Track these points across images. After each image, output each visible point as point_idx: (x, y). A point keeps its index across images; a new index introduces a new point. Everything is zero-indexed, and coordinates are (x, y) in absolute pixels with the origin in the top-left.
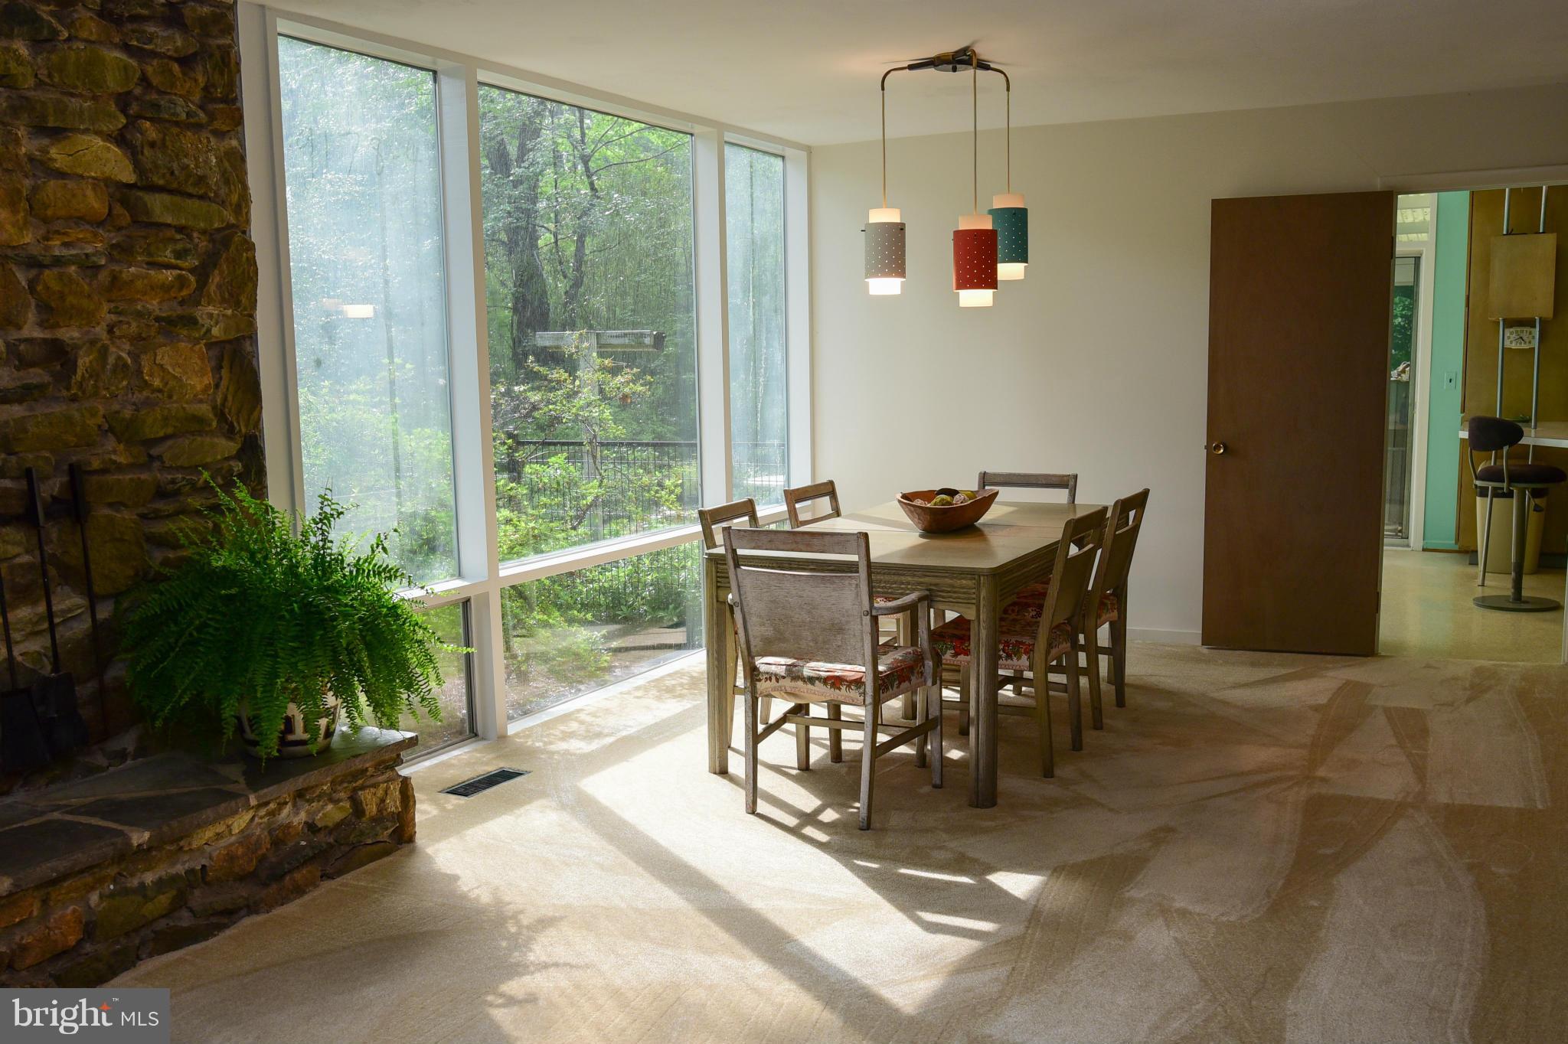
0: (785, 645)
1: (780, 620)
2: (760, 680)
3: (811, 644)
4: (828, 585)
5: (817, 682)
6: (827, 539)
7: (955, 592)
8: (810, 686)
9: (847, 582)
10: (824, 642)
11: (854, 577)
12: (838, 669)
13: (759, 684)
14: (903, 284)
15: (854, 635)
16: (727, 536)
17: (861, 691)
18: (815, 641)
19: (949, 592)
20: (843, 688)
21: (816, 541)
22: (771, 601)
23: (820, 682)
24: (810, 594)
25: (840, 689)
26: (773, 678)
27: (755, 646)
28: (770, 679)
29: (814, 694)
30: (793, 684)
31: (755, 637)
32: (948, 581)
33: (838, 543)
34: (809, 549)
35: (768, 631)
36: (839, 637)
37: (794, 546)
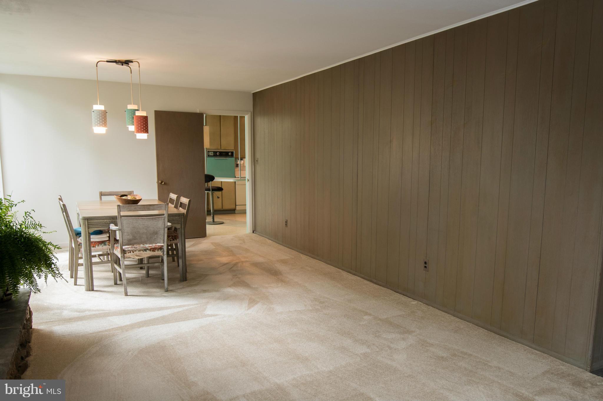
0: (136, 241)
1: (135, 233)
2: (126, 253)
3: (146, 239)
4: (154, 220)
5: (147, 250)
6: (155, 206)
7: (174, 221)
8: (145, 252)
9: (160, 219)
10: (150, 238)
11: (163, 217)
12: (154, 246)
13: (125, 255)
14: (106, 130)
15: (161, 234)
16: (119, 208)
17: (162, 251)
18: (147, 238)
19: (172, 221)
20: (156, 251)
21: (151, 207)
22: (133, 227)
23: (148, 250)
24: (147, 223)
25: (155, 251)
26: (132, 252)
27: (125, 243)
28: (130, 252)
29: (147, 254)
30: (139, 252)
31: (125, 240)
32: (172, 218)
33: (159, 207)
34: (149, 210)
35: (130, 237)
36: (156, 236)
37: (144, 209)
